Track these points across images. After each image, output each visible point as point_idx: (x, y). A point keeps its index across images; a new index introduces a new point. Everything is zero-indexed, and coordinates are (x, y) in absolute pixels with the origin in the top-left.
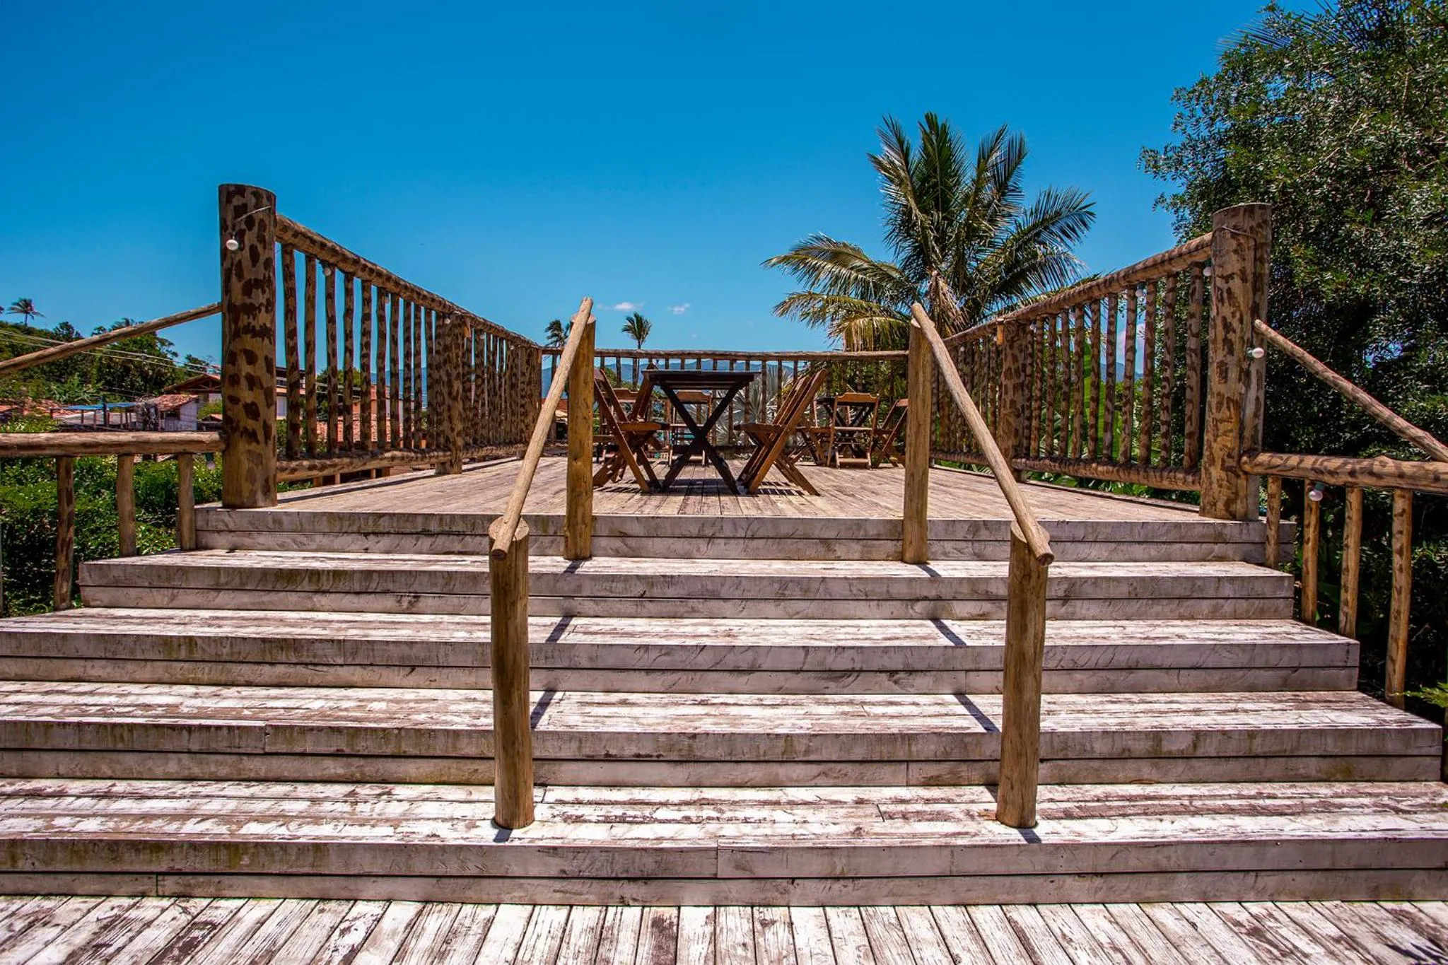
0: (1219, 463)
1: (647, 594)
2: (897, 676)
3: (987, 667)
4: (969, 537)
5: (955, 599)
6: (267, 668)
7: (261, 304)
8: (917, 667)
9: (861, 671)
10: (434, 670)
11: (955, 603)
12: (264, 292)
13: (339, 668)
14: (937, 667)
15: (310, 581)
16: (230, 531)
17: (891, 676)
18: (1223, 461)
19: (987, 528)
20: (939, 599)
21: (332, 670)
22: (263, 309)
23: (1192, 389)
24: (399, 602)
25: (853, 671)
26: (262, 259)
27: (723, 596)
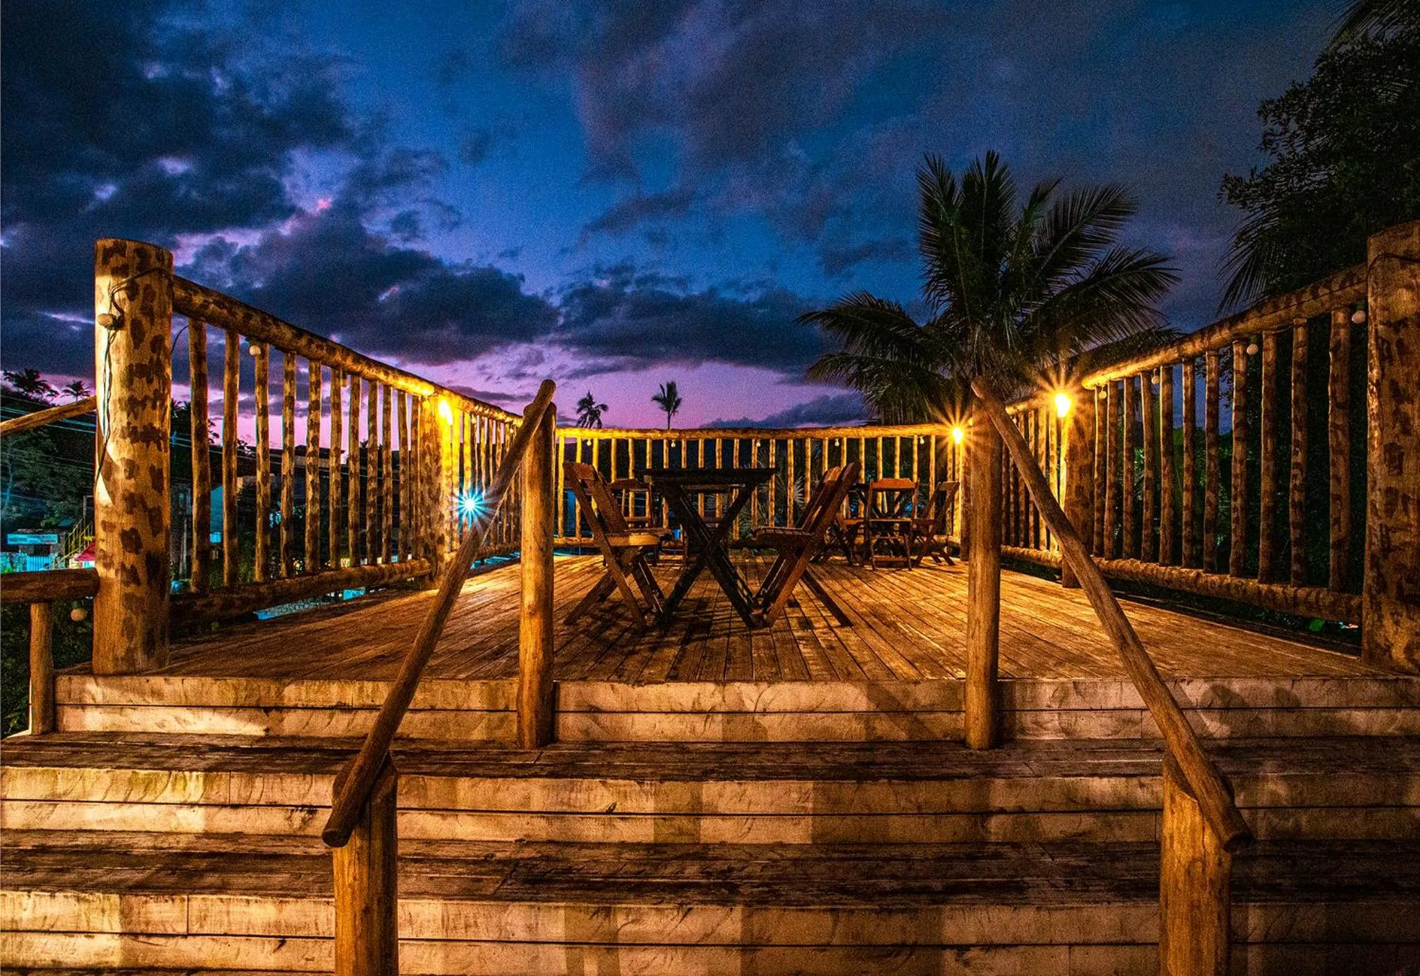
0: (1393, 592)
1: (618, 809)
2: (969, 955)
3: (1099, 939)
4: (1055, 706)
5: (1042, 811)
6: (81, 940)
7: (146, 398)
8: (996, 940)
9: (915, 946)
10: (310, 942)
11: (1041, 815)
12: (150, 381)
13: (181, 941)
14: (1027, 940)
15: (174, 789)
16: (97, 706)
17: (960, 955)
18: (1400, 587)
19: (1078, 693)
20: (1020, 811)
21: (172, 941)
22: (149, 404)
23: (1338, 480)
24: (289, 819)
25: (904, 945)
26: (148, 337)
27: (720, 810)
